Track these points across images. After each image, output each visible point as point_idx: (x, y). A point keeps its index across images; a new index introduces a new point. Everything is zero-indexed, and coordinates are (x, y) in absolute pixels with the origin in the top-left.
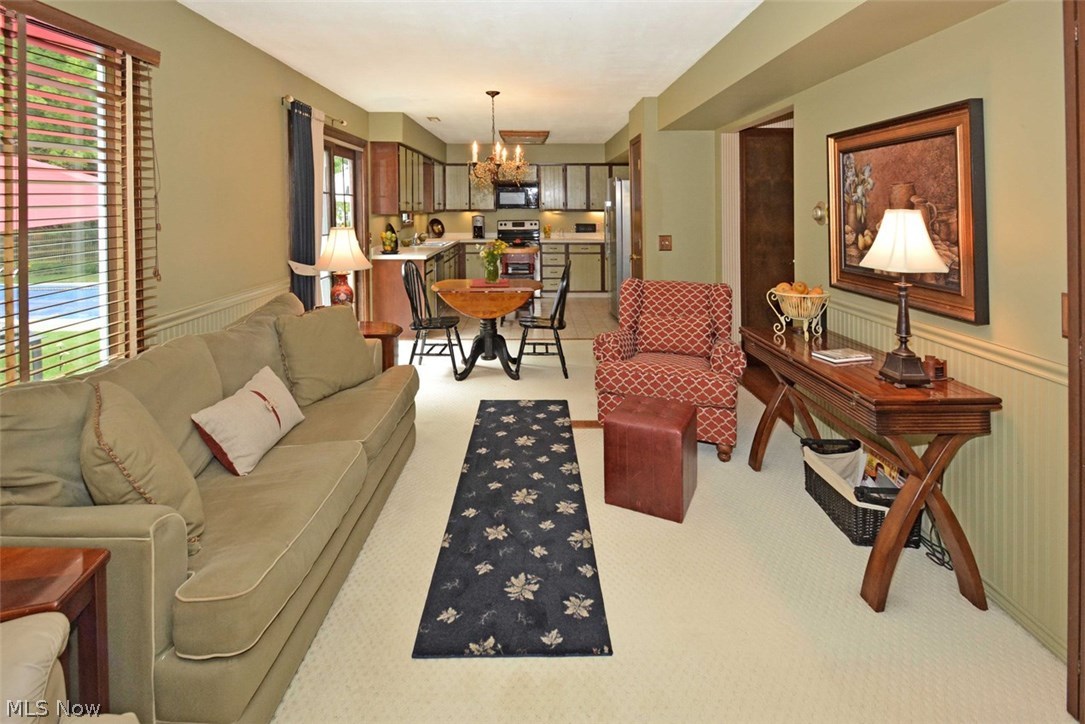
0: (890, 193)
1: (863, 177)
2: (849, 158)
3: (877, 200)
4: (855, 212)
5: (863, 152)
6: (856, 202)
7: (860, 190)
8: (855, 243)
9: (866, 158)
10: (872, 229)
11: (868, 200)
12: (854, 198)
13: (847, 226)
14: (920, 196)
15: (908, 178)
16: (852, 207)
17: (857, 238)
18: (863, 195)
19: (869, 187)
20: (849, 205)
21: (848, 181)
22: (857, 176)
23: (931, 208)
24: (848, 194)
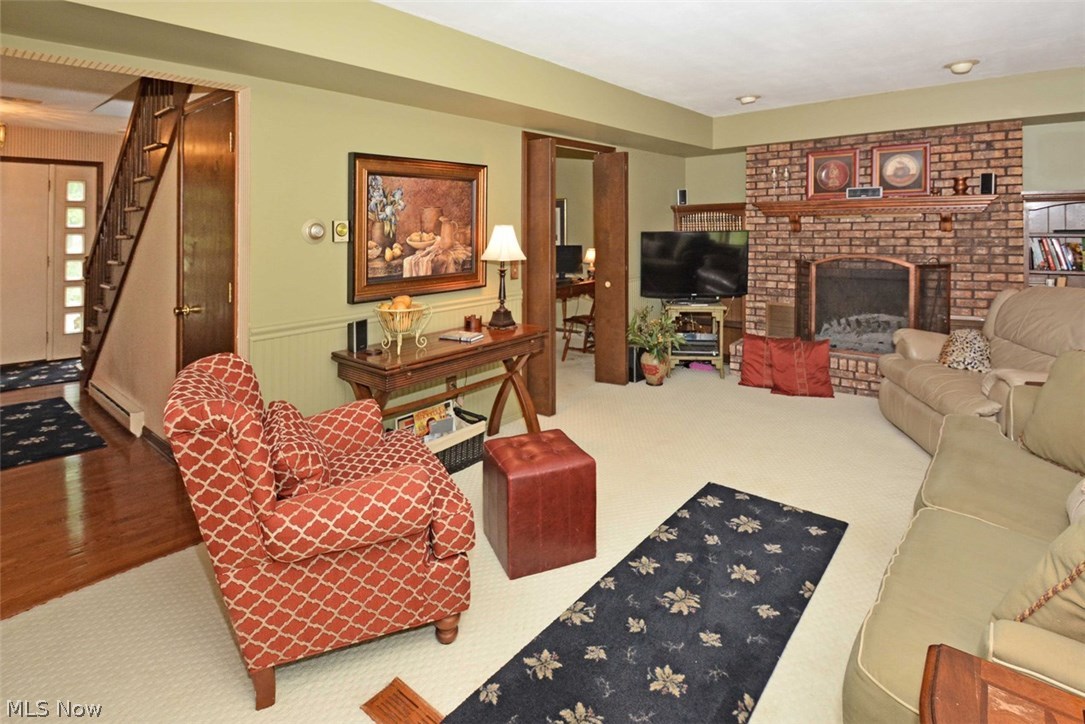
0: (421, 215)
1: (392, 199)
2: (375, 179)
3: (409, 217)
4: (383, 228)
5: (393, 178)
6: (383, 220)
7: (388, 210)
8: (382, 256)
9: (396, 184)
10: (402, 242)
11: (398, 218)
12: (381, 217)
13: (370, 242)
14: (446, 217)
15: (438, 204)
16: (378, 225)
17: (383, 252)
18: (393, 214)
19: (400, 208)
20: (373, 223)
21: (374, 201)
22: (386, 197)
23: (454, 225)
24: (372, 212)
